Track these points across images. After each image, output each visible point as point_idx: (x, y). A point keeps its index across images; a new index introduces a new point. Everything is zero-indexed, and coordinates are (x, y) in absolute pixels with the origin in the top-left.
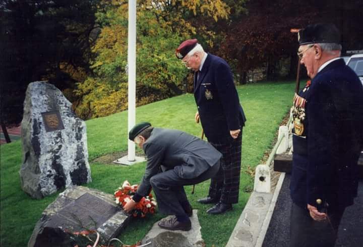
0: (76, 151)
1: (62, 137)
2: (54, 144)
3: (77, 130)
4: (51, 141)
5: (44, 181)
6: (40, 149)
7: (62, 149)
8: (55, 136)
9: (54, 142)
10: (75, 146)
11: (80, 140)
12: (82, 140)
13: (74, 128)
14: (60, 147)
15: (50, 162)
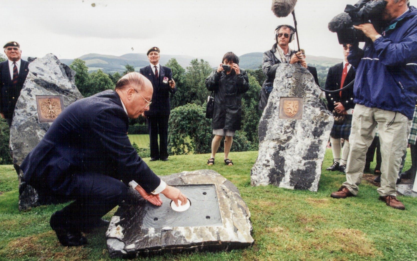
0: (308, 148)
1: (296, 128)
2: (283, 133)
3: (319, 124)
4: (280, 130)
5: (258, 169)
6: (265, 134)
7: (291, 141)
8: (287, 124)
9: (283, 131)
10: (309, 141)
11: (319, 136)
12: (321, 137)
13: (315, 121)
14: (289, 138)
15: (272, 151)
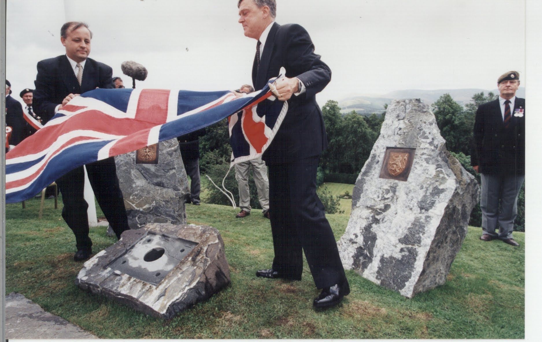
0: (410, 226)
1: (397, 193)
2: (380, 199)
3: (430, 190)
4: (377, 194)
5: (344, 244)
6: (360, 197)
7: (389, 212)
8: (386, 187)
9: (380, 196)
10: (411, 217)
11: (427, 210)
12: (431, 212)
13: (425, 186)
14: (387, 207)
15: (364, 223)
